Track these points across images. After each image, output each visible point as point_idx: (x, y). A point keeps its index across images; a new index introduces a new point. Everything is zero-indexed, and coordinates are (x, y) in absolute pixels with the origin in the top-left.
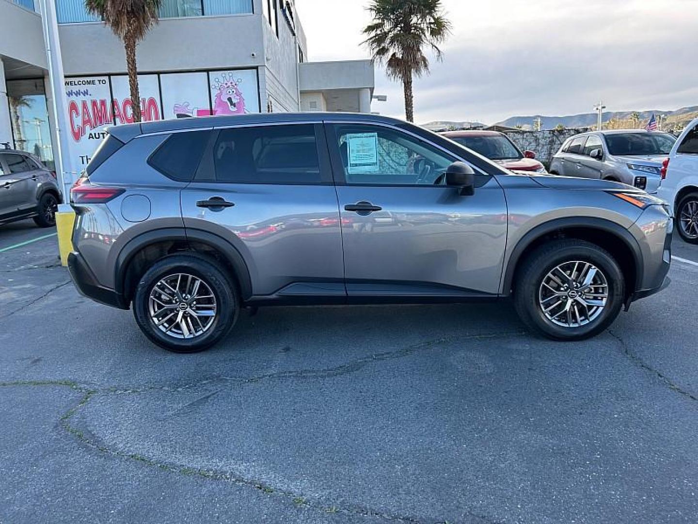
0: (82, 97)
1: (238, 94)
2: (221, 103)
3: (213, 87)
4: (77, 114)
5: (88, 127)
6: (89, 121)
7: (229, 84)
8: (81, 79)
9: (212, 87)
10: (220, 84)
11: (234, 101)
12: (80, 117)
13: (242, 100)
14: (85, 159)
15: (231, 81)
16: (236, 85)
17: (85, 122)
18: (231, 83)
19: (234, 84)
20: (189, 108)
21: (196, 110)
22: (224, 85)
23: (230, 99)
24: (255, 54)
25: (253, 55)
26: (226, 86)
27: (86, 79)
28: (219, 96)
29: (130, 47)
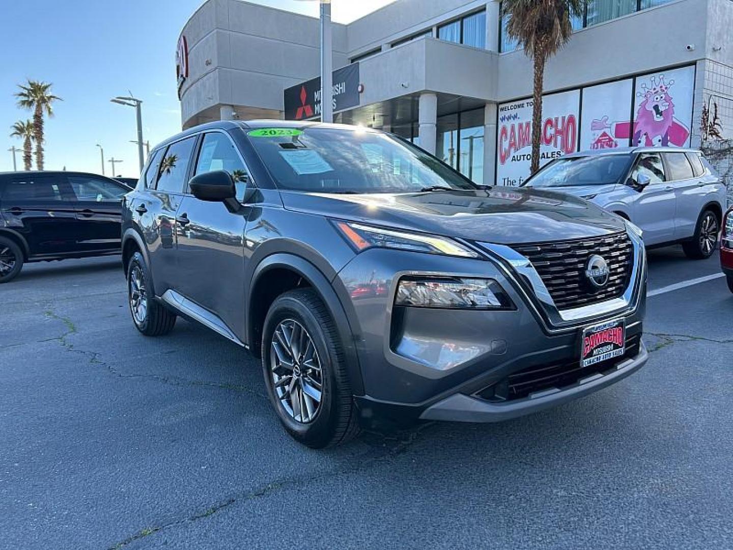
0: (512, 121)
1: (668, 99)
2: (645, 113)
3: (639, 94)
4: (506, 137)
5: (512, 150)
6: (514, 144)
7: (658, 89)
8: (513, 104)
9: (637, 94)
10: (647, 90)
11: (661, 109)
12: (508, 141)
13: (671, 106)
14: (506, 181)
15: (662, 84)
16: (666, 88)
17: (511, 145)
18: (661, 87)
19: (664, 88)
20: (607, 123)
21: (614, 124)
22: (652, 91)
23: (656, 107)
24: (691, 46)
25: (689, 48)
26: (653, 92)
27: (517, 103)
28: (643, 105)
29: (539, 66)
